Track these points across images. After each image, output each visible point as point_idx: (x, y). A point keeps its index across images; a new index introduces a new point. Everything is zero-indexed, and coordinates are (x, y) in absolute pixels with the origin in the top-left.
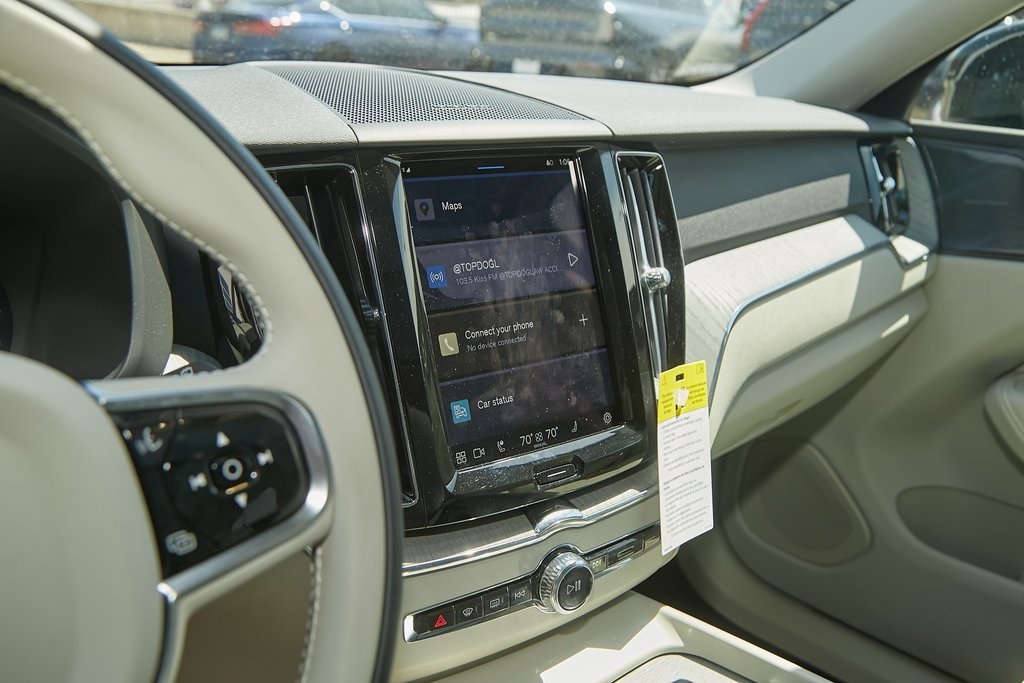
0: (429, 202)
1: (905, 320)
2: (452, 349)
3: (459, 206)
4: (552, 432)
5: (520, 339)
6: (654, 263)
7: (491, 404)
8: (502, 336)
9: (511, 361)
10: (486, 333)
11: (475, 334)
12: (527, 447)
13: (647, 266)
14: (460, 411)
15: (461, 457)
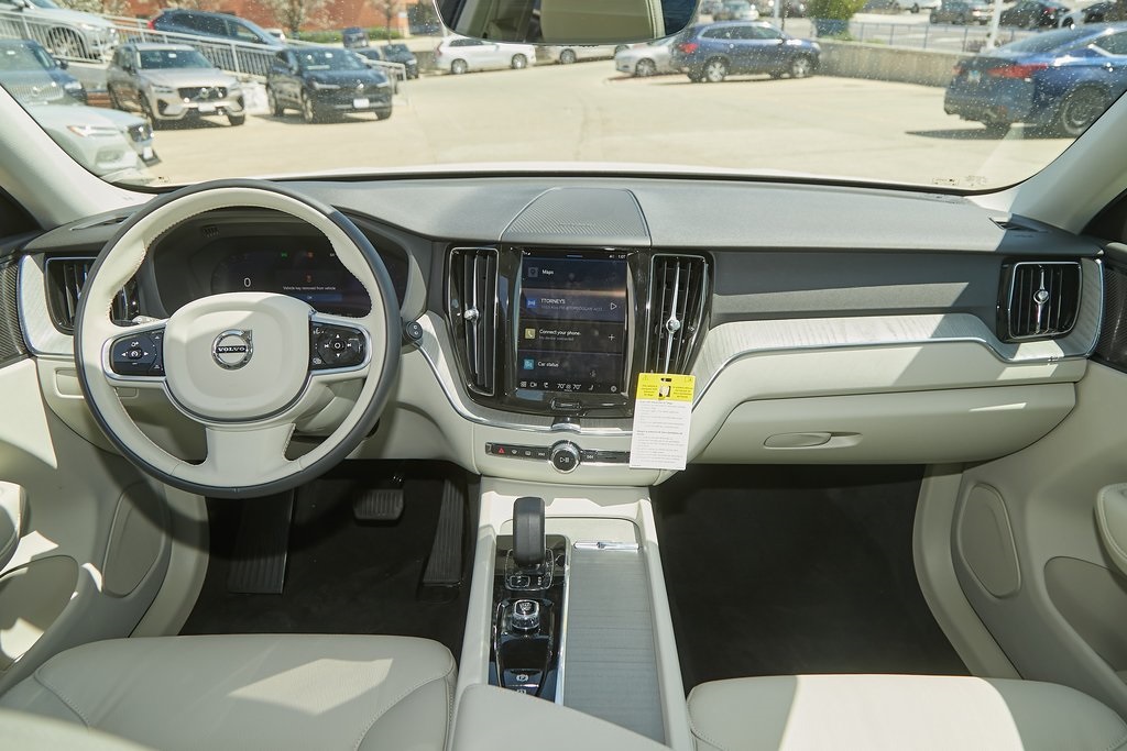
2: (531, 336)
3: (552, 273)
4: (576, 386)
5: (570, 339)
7: (546, 365)
8: (560, 336)
9: (561, 348)
10: (551, 332)
11: (545, 332)
12: (560, 390)
13: (673, 318)
14: (528, 364)
15: (524, 384)
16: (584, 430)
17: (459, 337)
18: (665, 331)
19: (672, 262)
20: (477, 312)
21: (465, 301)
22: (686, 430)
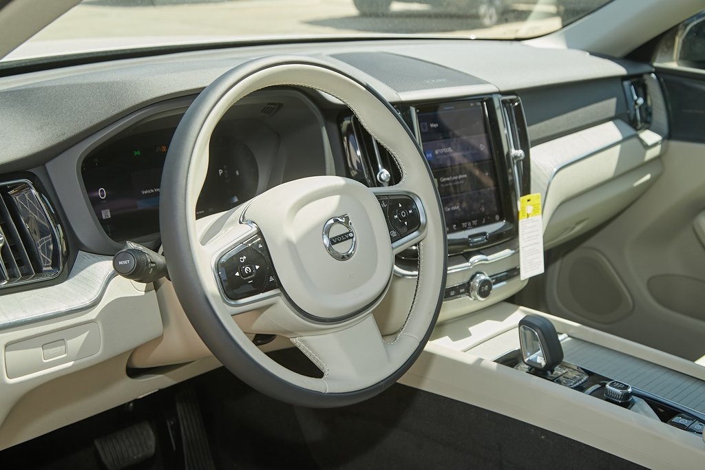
0: (426, 124)
1: (648, 177)
3: (437, 125)
4: (475, 222)
5: (462, 182)
6: (516, 148)
7: (451, 209)
8: (454, 181)
9: (458, 191)
11: (444, 180)
12: (465, 228)
13: (513, 150)
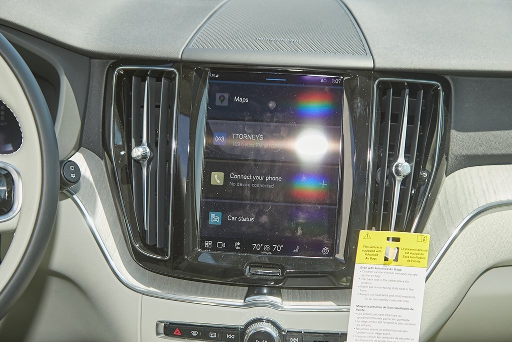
0: (227, 96)
2: (219, 182)
3: (247, 100)
4: (278, 248)
5: (270, 186)
7: (237, 219)
8: (256, 182)
9: (258, 197)
10: (245, 177)
11: (237, 177)
12: (256, 252)
13: (401, 160)
14: (215, 218)
15: (208, 244)
16: (288, 305)
17: (122, 182)
18: (391, 177)
19: (399, 89)
20: (148, 150)
21: (131, 135)
22: (418, 305)
